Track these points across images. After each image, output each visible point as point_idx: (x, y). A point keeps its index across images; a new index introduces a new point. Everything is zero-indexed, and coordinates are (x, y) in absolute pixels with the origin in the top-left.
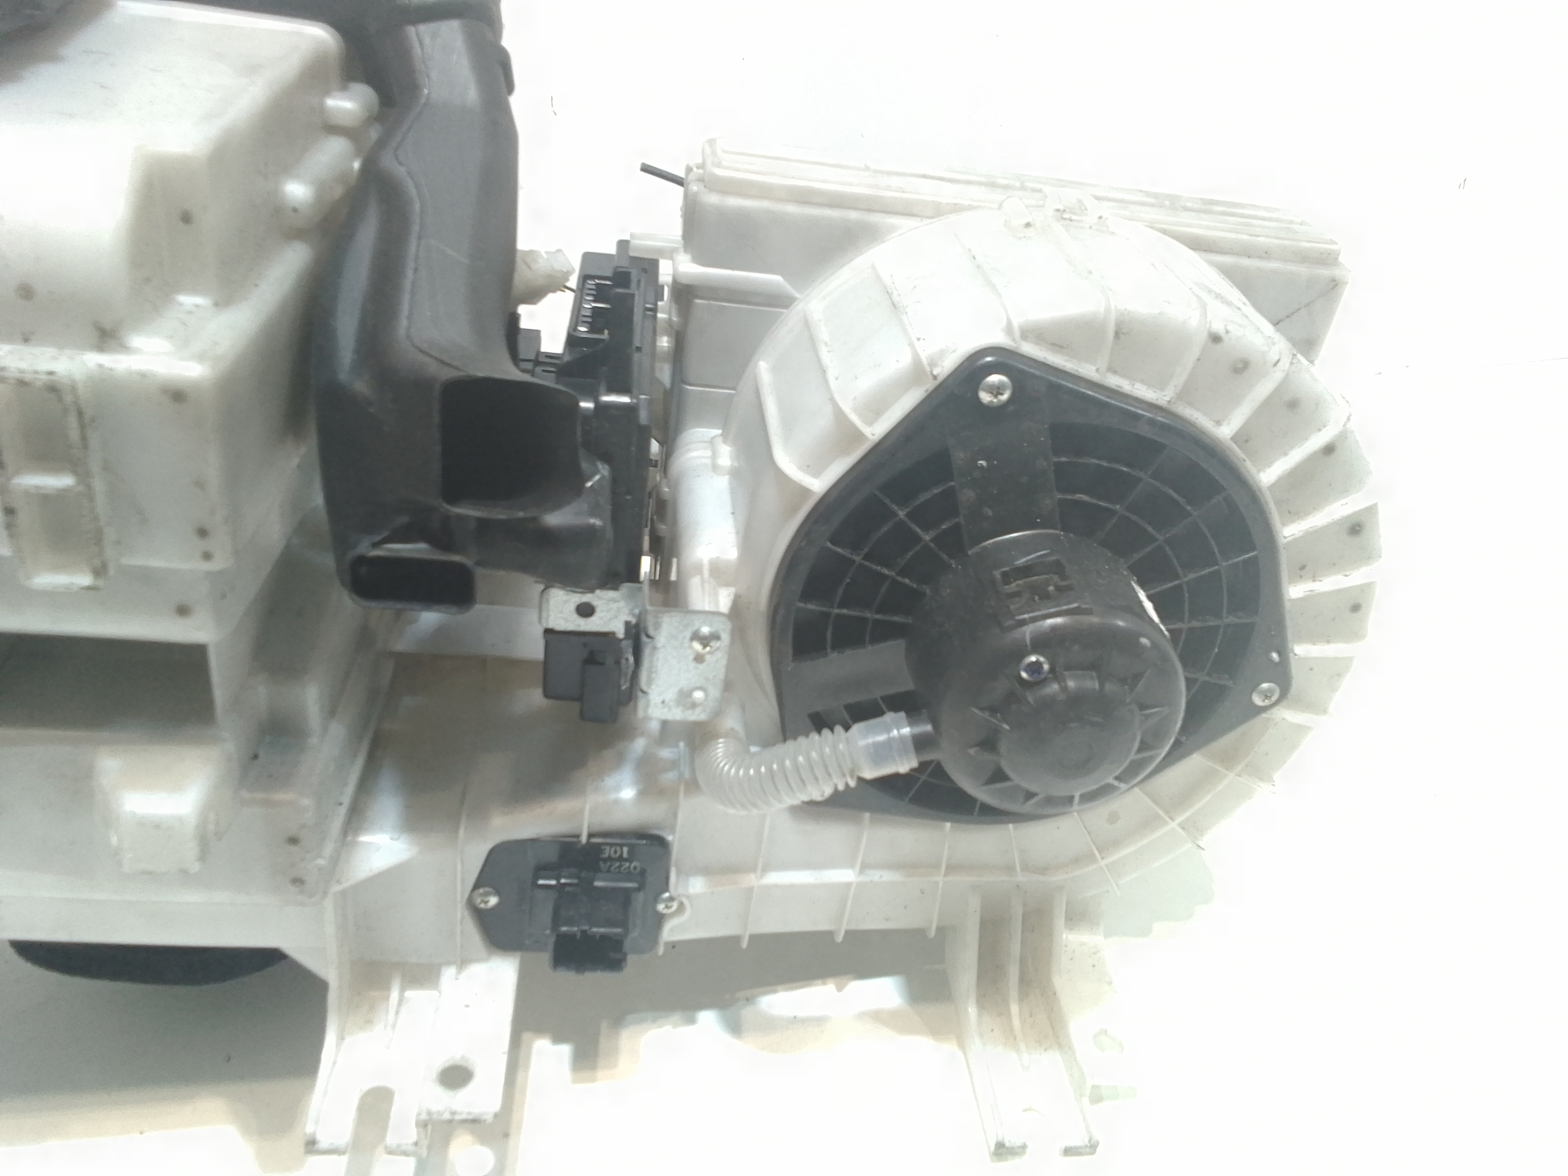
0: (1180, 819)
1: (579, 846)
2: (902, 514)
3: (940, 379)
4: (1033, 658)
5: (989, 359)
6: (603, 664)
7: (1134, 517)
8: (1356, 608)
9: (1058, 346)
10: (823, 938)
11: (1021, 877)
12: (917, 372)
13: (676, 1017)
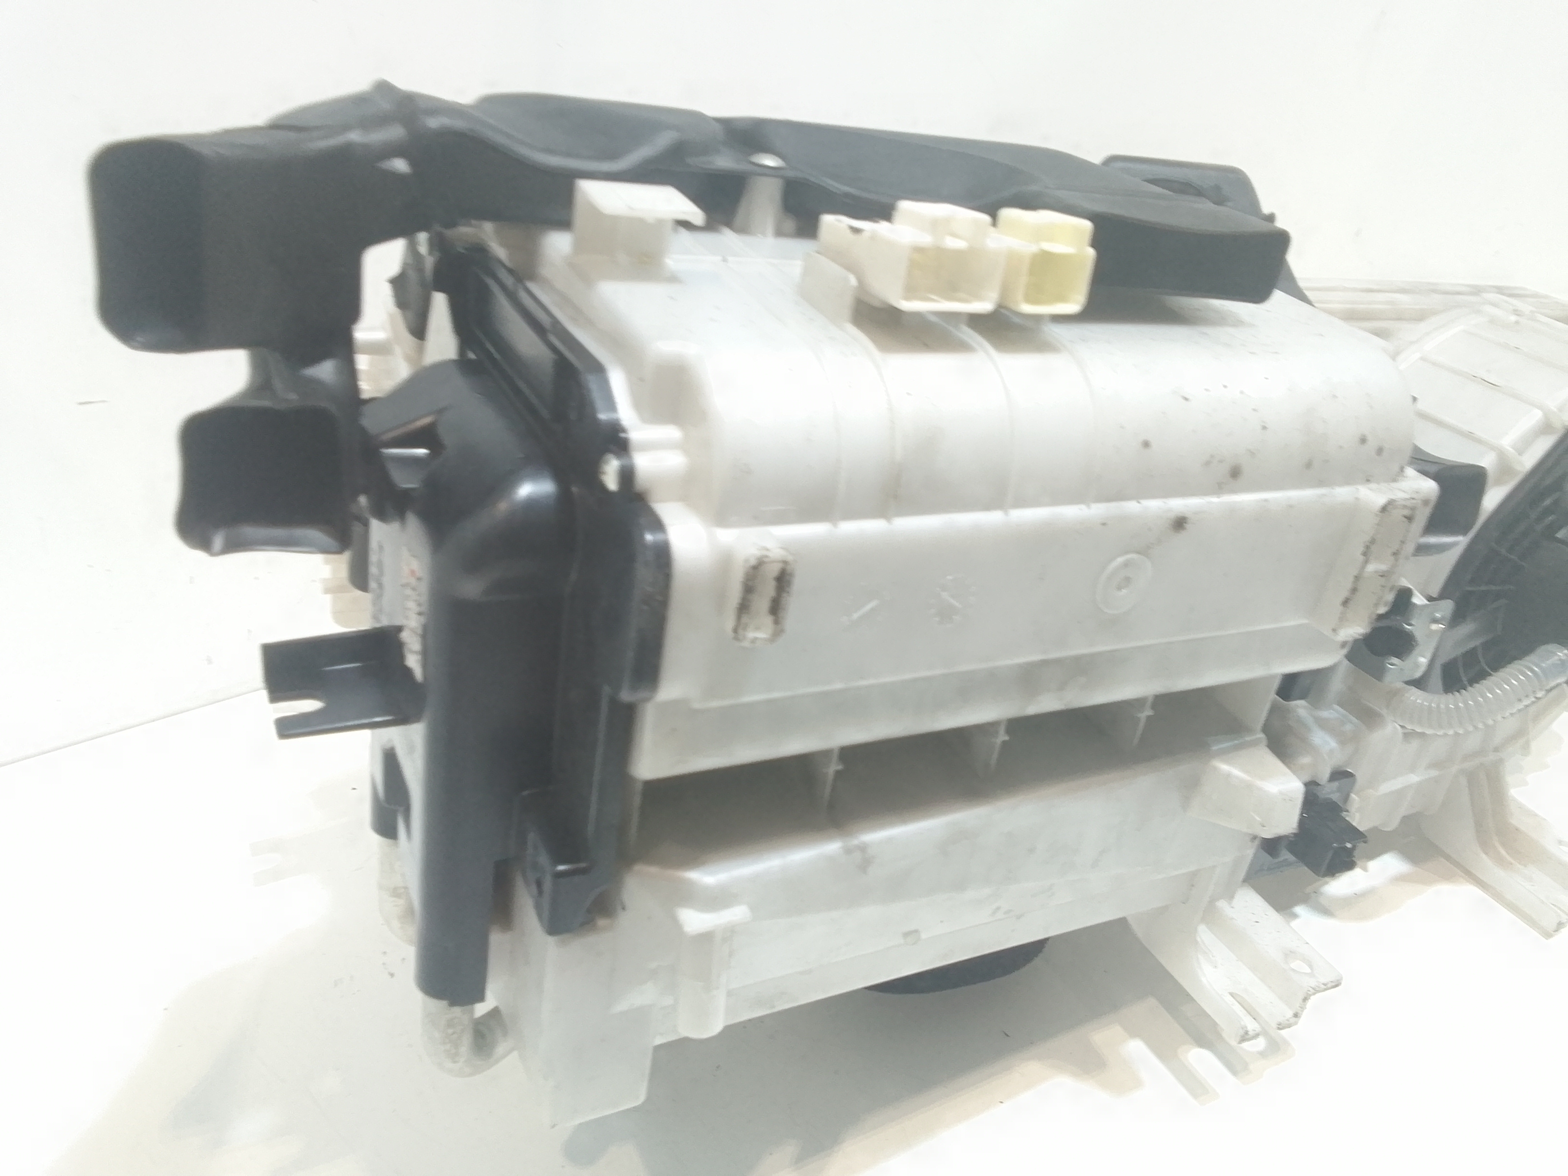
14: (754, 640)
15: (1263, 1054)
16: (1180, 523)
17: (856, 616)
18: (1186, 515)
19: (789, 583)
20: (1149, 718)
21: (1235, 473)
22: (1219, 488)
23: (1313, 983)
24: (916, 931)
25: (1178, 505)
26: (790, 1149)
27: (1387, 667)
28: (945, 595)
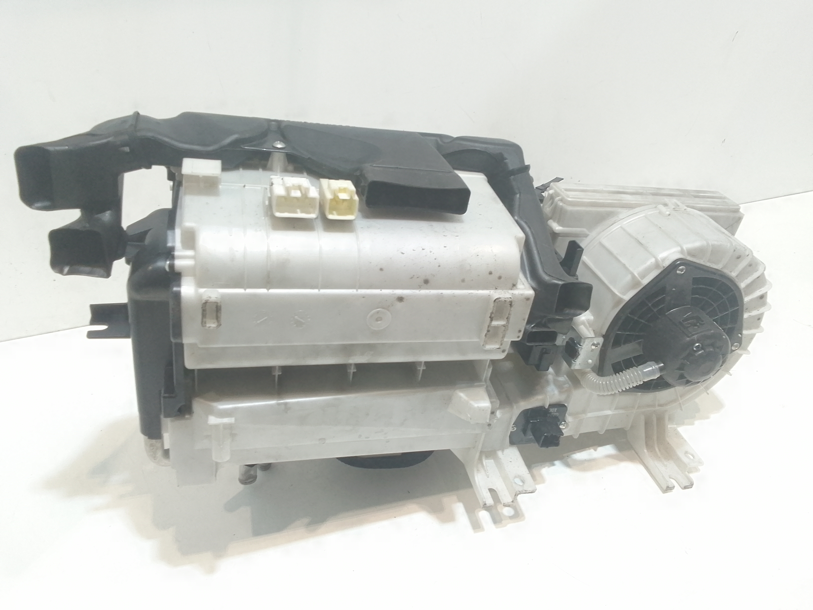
0: (704, 386)
1: (544, 409)
2: (650, 305)
3: (665, 267)
4: (697, 344)
5: (678, 262)
6: (549, 353)
7: (709, 300)
8: (759, 319)
9: (693, 256)
10: (595, 433)
11: (657, 408)
12: (657, 265)
13: (548, 464)
14: (209, 327)
15: (511, 518)
16: (400, 299)
17: (258, 322)
18: (403, 296)
19: (220, 309)
20: (423, 370)
21: (426, 282)
22: (420, 287)
23: (521, 489)
24: (324, 439)
25: (399, 292)
26: (306, 520)
27: (572, 362)
28: (296, 317)
